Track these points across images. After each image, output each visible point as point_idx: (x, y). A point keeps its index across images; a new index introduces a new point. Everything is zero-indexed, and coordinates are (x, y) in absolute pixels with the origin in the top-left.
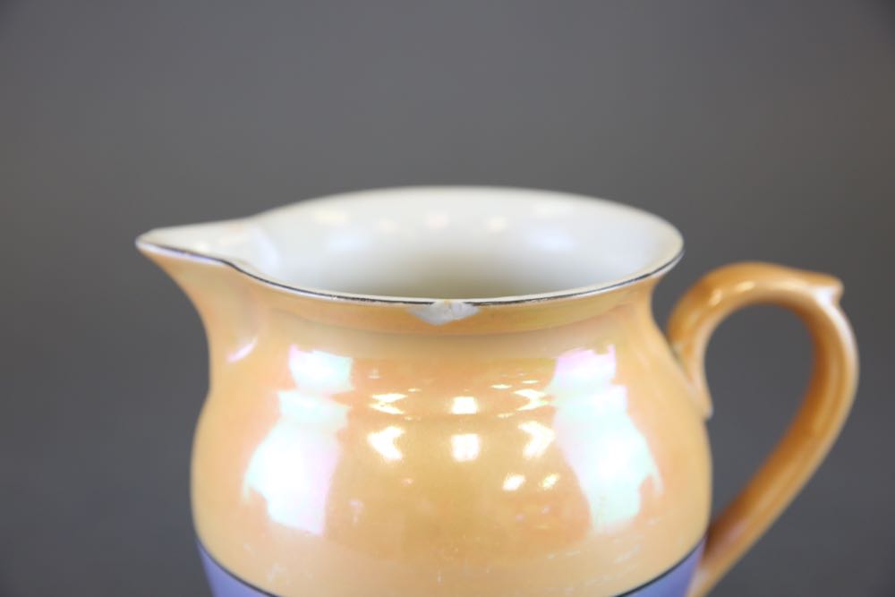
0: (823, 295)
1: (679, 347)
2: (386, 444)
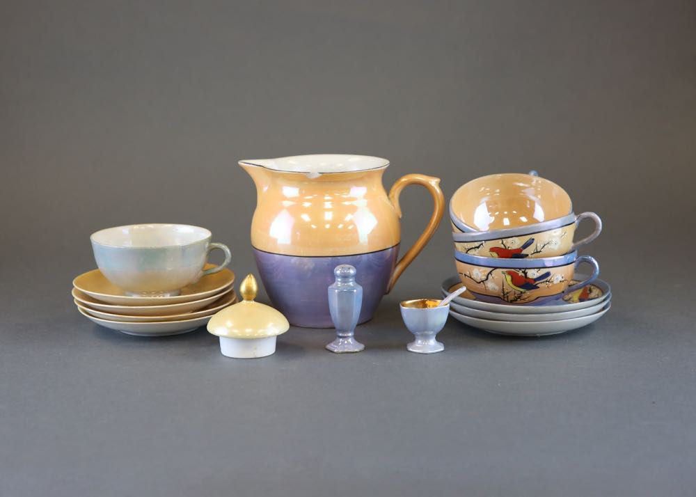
0: (434, 182)
1: (390, 196)
2: (306, 218)
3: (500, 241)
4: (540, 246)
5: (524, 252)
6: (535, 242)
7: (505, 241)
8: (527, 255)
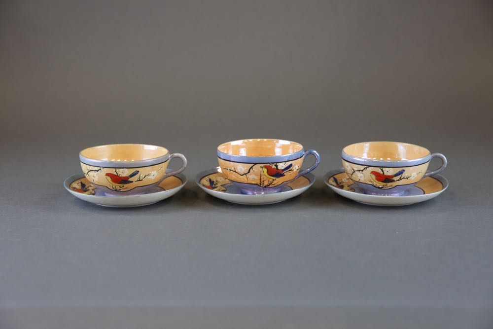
3: (114, 170)
4: (142, 176)
5: (131, 179)
6: (139, 173)
7: (117, 170)
8: (132, 182)
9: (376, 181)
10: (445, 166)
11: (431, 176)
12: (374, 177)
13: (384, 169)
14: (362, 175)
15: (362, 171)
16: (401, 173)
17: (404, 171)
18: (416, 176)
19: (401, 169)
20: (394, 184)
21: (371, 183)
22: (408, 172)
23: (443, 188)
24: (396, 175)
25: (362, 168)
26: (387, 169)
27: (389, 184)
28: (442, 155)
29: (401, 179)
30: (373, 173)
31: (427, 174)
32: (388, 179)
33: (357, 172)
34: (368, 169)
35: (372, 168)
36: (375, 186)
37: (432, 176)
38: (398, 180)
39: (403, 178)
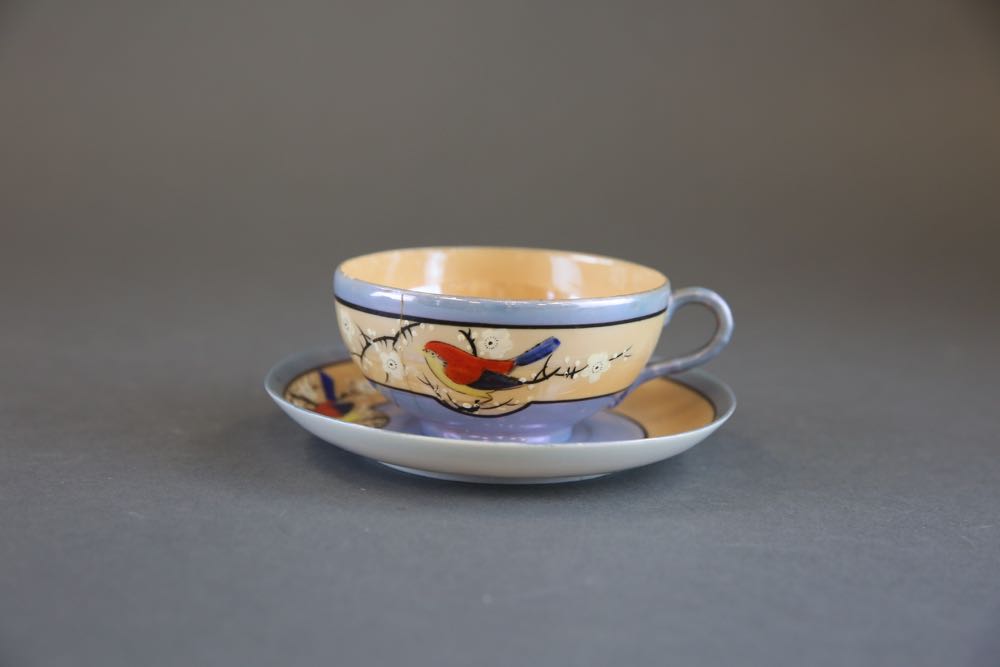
9: (450, 382)
10: (726, 337)
11: (669, 376)
12: (438, 364)
13: (475, 333)
14: (394, 356)
15: (395, 339)
16: (544, 351)
17: (557, 342)
18: (607, 366)
19: (542, 336)
20: (519, 396)
21: (428, 391)
22: (572, 349)
23: (716, 417)
24: (526, 359)
25: (393, 326)
26: (488, 333)
27: (499, 396)
28: (715, 297)
29: (546, 377)
30: (434, 347)
31: (656, 368)
32: (492, 376)
33: (376, 346)
34: (414, 330)
35: (432, 327)
36: (444, 404)
37: (678, 377)
38: (535, 381)
39: (555, 373)
